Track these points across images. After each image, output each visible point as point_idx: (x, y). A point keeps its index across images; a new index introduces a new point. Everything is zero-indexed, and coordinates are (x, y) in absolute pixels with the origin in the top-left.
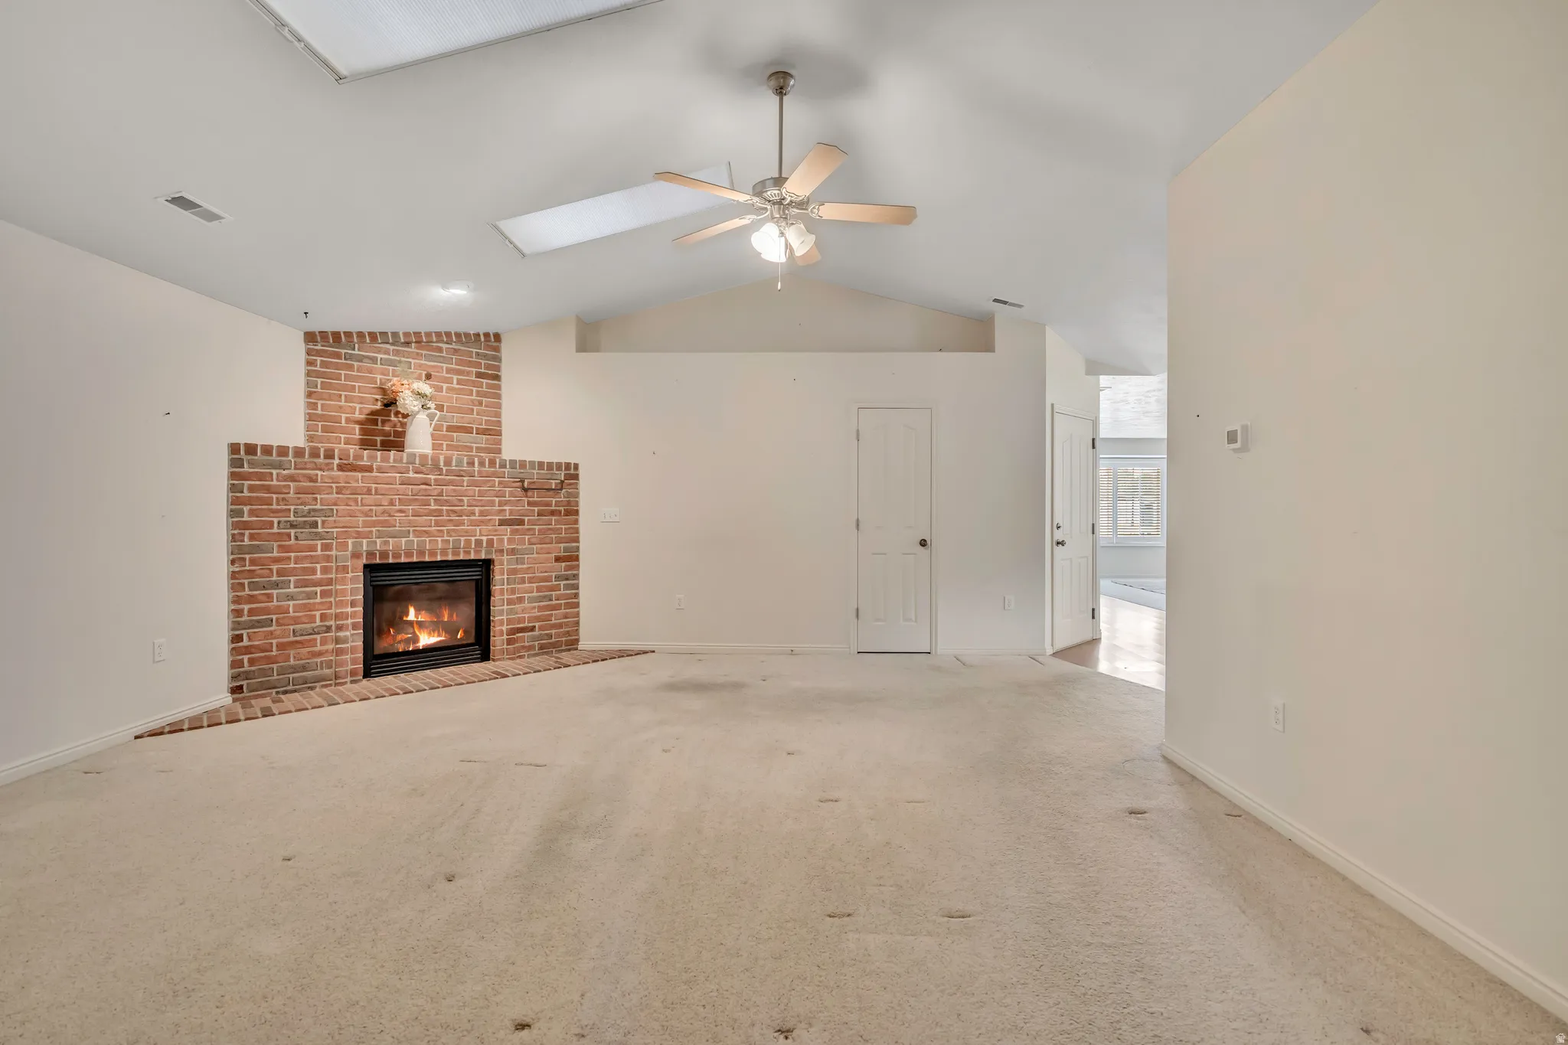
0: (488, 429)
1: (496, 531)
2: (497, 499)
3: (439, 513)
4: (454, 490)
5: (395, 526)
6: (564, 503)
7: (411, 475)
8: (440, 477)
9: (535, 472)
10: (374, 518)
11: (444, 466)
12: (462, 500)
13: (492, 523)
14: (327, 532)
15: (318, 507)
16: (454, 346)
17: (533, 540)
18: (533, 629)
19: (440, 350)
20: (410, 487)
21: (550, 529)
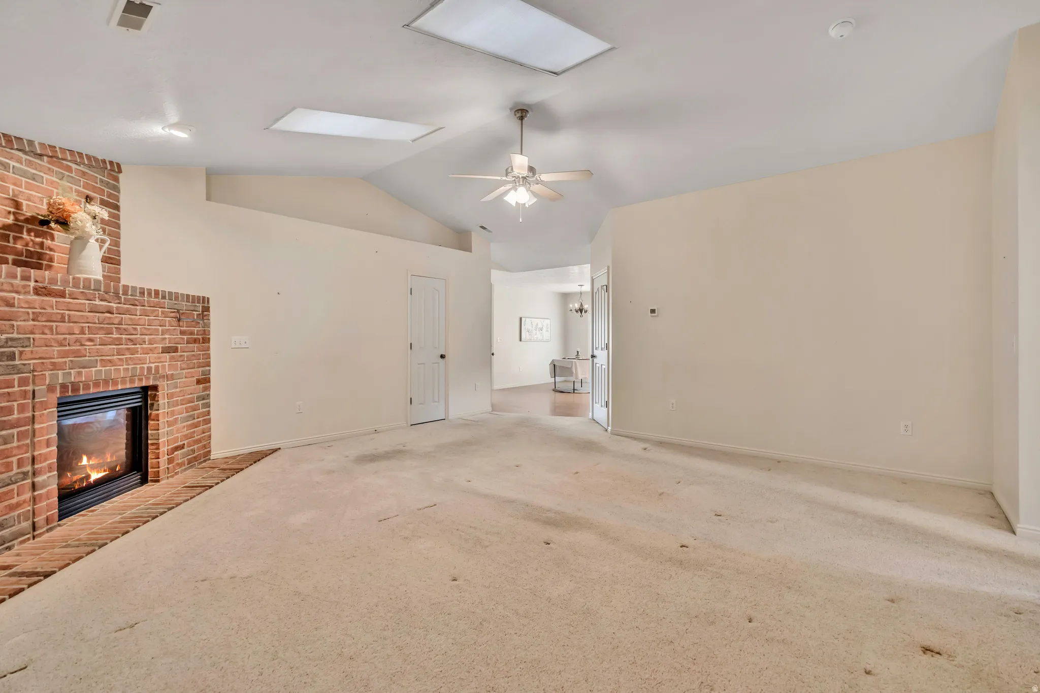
0: (110, 258)
1: (160, 358)
2: (160, 328)
3: (118, 342)
4: (131, 319)
5: (86, 356)
6: (201, 333)
7: (97, 302)
8: (119, 305)
9: (184, 303)
10: (67, 348)
11: (123, 294)
12: (135, 329)
13: (156, 351)
14: (24, 365)
15: (15, 335)
16: (82, 168)
17: (184, 366)
18: (182, 447)
19: (69, 169)
20: (97, 314)
21: (193, 355)
